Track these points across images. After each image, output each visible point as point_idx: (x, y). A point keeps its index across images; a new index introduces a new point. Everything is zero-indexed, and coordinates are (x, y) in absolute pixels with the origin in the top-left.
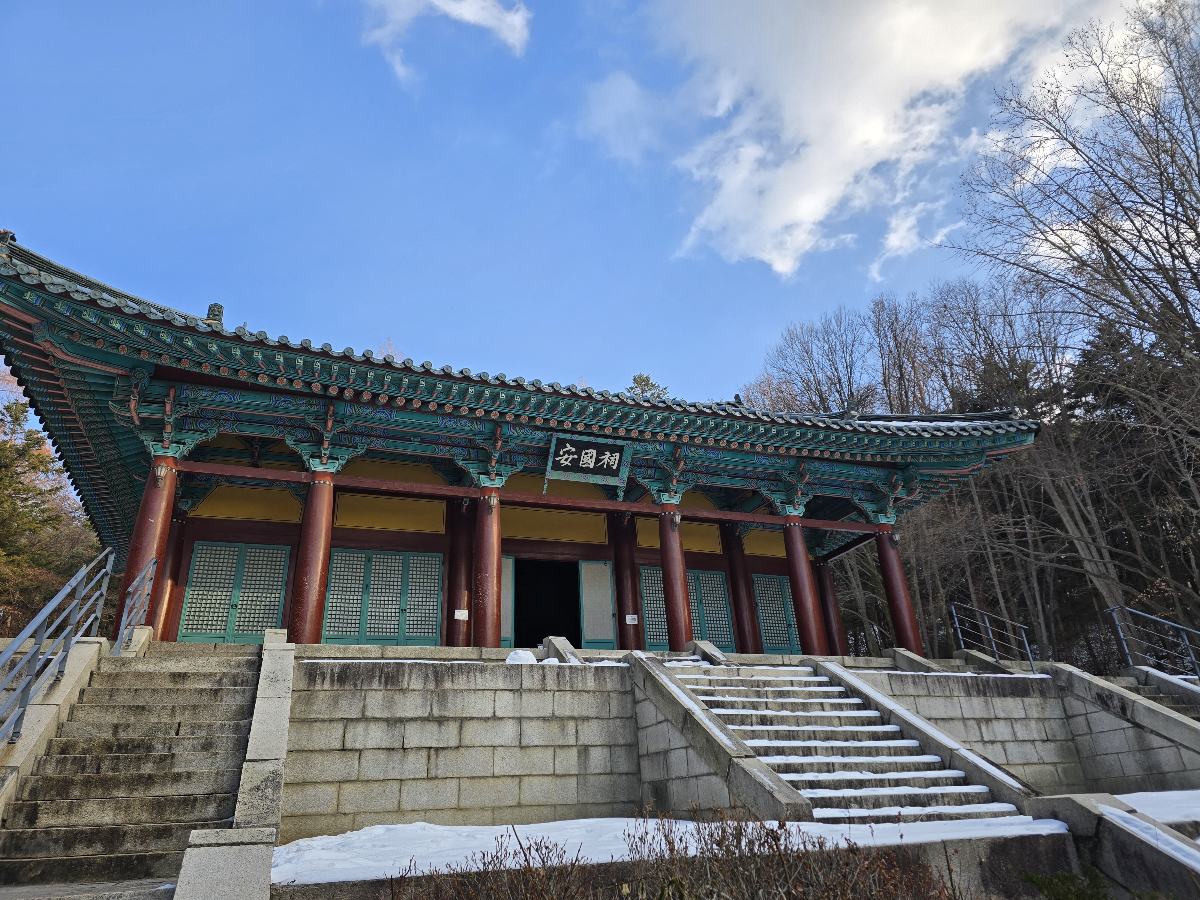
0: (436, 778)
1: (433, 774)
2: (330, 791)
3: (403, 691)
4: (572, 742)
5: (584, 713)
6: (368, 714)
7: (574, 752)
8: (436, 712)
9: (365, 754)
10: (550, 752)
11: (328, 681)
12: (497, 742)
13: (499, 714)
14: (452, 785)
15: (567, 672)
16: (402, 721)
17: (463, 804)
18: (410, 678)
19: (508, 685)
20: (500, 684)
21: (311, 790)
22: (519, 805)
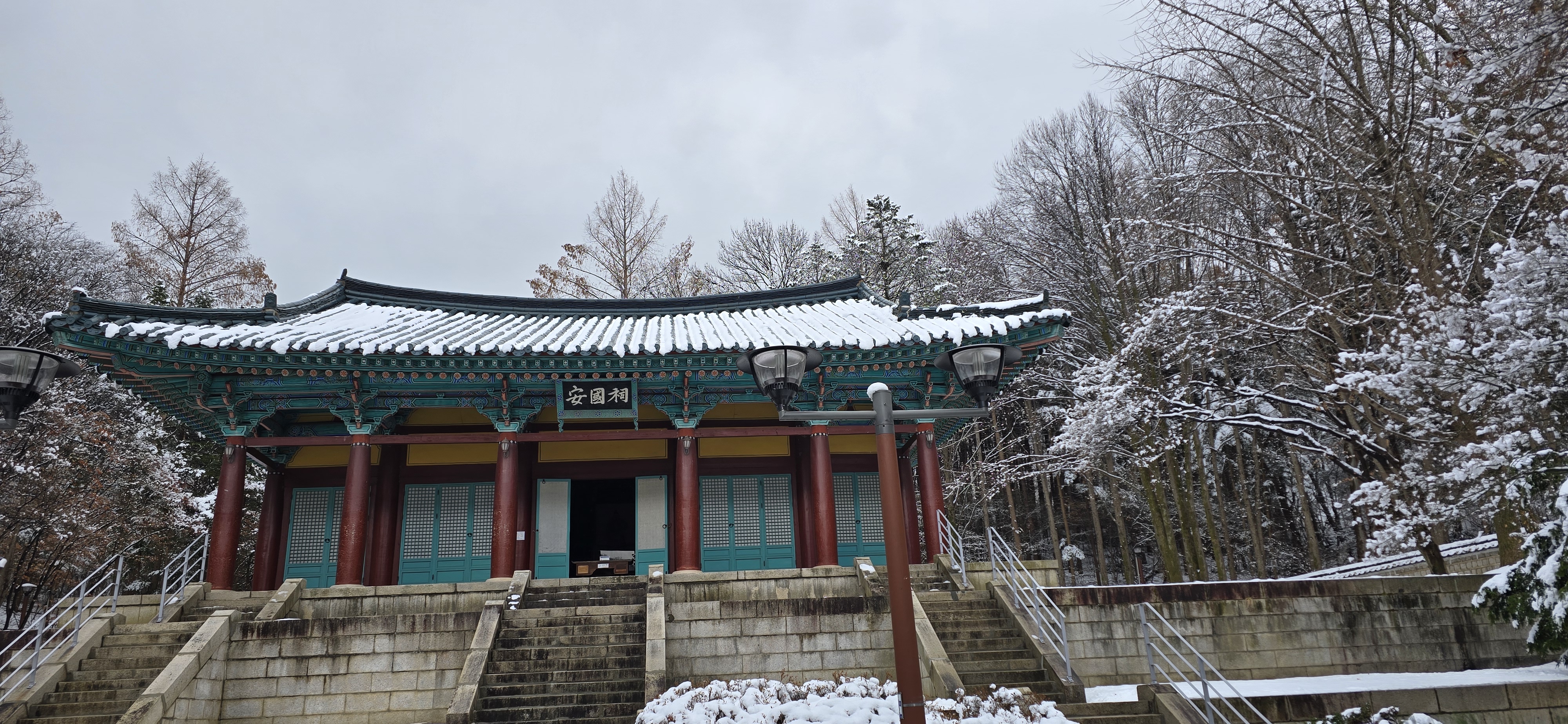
0: (329, 694)
1: (327, 691)
2: (258, 703)
3: (307, 639)
4: (432, 667)
5: (444, 647)
6: (283, 654)
7: (433, 674)
8: (330, 652)
9: (280, 680)
10: (415, 675)
11: (255, 634)
12: (374, 670)
13: (377, 650)
14: (341, 699)
15: (433, 619)
16: (308, 658)
17: (347, 710)
18: (313, 629)
19: (385, 630)
20: (379, 630)
21: (245, 703)
22: (389, 710)
